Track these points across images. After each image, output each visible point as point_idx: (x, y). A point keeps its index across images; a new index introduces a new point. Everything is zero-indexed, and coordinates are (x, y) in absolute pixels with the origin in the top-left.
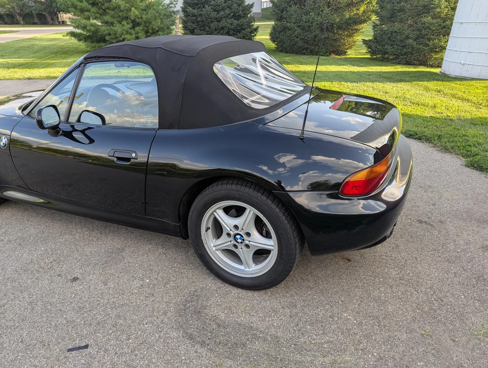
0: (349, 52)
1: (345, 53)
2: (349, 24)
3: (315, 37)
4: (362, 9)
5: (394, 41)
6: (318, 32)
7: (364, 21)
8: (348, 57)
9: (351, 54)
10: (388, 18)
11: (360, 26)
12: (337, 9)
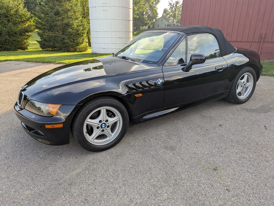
0: (28, 47)
1: (27, 48)
2: (24, 33)
3: (6, 39)
4: (27, 25)
5: (57, 41)
6: (7, 37)
7: (31, 31)
8: (29, 50)
9: (30, 48)
10: (49, 29)
11: (30, 33)
12: (15, 24)
